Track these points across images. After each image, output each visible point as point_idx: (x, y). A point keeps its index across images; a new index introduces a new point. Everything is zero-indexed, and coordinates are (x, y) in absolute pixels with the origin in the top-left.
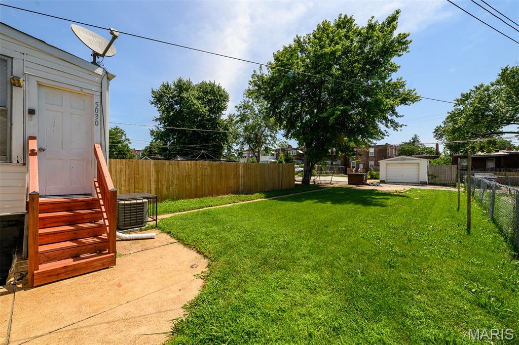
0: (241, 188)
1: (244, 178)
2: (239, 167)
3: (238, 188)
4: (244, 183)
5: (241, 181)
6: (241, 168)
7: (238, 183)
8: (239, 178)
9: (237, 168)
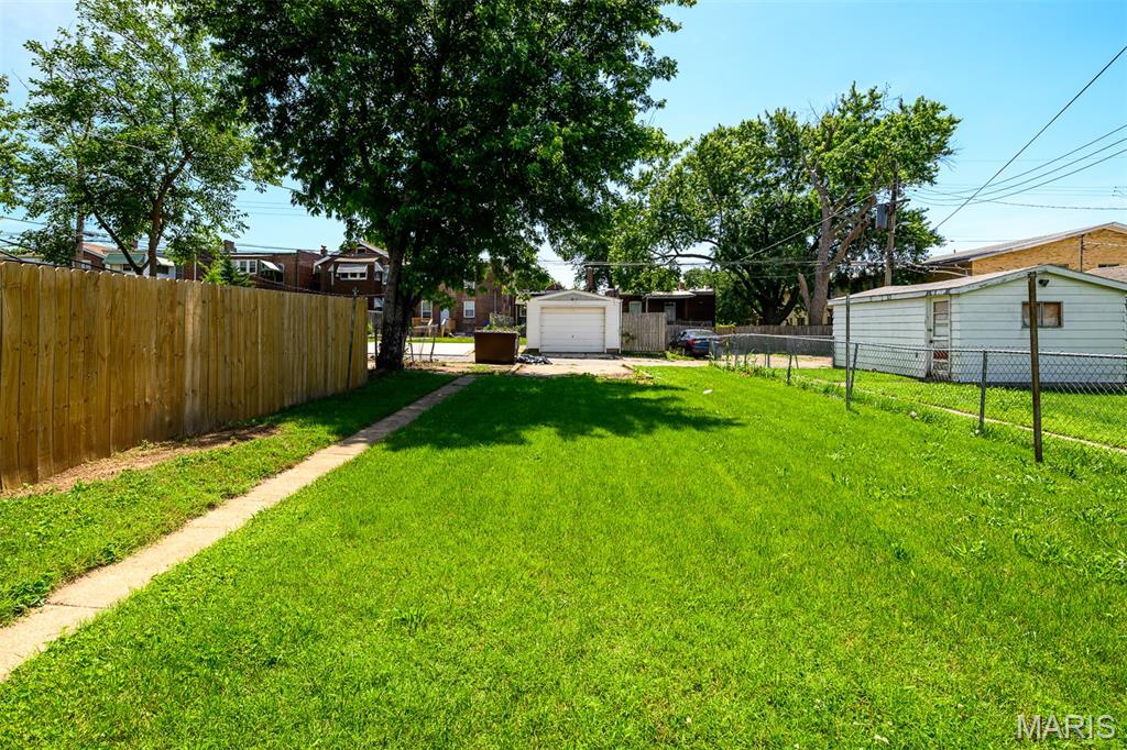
0: (191, 406)
1: (206, 355)
2: (183, 304)
3: (178, 407)
4: (206, 379)
5: (192, 372)
6: (190, 306)
7: (176, 379)
8: (183, 357)
9: (172, 310)
